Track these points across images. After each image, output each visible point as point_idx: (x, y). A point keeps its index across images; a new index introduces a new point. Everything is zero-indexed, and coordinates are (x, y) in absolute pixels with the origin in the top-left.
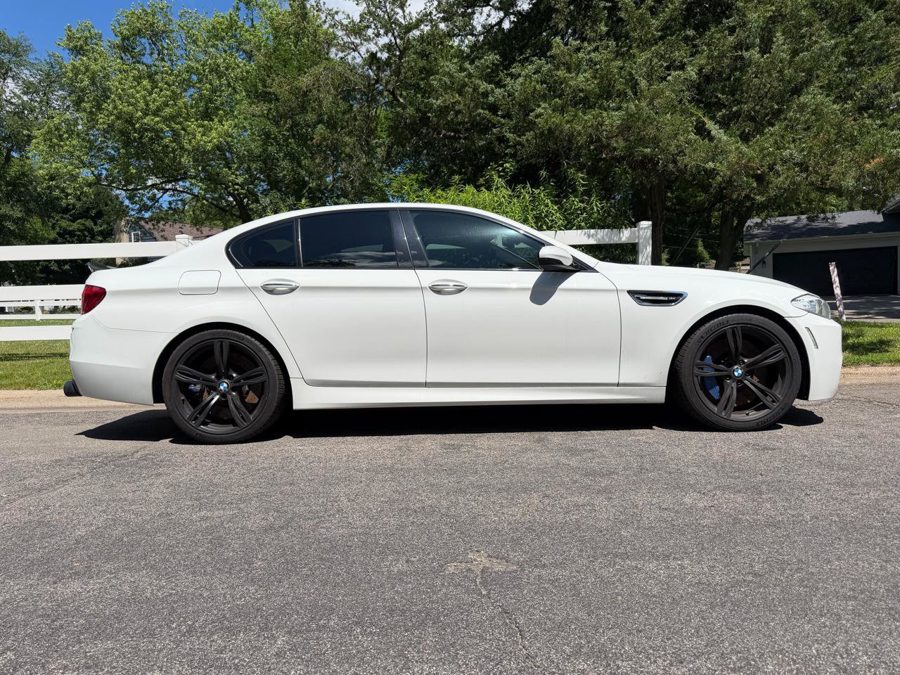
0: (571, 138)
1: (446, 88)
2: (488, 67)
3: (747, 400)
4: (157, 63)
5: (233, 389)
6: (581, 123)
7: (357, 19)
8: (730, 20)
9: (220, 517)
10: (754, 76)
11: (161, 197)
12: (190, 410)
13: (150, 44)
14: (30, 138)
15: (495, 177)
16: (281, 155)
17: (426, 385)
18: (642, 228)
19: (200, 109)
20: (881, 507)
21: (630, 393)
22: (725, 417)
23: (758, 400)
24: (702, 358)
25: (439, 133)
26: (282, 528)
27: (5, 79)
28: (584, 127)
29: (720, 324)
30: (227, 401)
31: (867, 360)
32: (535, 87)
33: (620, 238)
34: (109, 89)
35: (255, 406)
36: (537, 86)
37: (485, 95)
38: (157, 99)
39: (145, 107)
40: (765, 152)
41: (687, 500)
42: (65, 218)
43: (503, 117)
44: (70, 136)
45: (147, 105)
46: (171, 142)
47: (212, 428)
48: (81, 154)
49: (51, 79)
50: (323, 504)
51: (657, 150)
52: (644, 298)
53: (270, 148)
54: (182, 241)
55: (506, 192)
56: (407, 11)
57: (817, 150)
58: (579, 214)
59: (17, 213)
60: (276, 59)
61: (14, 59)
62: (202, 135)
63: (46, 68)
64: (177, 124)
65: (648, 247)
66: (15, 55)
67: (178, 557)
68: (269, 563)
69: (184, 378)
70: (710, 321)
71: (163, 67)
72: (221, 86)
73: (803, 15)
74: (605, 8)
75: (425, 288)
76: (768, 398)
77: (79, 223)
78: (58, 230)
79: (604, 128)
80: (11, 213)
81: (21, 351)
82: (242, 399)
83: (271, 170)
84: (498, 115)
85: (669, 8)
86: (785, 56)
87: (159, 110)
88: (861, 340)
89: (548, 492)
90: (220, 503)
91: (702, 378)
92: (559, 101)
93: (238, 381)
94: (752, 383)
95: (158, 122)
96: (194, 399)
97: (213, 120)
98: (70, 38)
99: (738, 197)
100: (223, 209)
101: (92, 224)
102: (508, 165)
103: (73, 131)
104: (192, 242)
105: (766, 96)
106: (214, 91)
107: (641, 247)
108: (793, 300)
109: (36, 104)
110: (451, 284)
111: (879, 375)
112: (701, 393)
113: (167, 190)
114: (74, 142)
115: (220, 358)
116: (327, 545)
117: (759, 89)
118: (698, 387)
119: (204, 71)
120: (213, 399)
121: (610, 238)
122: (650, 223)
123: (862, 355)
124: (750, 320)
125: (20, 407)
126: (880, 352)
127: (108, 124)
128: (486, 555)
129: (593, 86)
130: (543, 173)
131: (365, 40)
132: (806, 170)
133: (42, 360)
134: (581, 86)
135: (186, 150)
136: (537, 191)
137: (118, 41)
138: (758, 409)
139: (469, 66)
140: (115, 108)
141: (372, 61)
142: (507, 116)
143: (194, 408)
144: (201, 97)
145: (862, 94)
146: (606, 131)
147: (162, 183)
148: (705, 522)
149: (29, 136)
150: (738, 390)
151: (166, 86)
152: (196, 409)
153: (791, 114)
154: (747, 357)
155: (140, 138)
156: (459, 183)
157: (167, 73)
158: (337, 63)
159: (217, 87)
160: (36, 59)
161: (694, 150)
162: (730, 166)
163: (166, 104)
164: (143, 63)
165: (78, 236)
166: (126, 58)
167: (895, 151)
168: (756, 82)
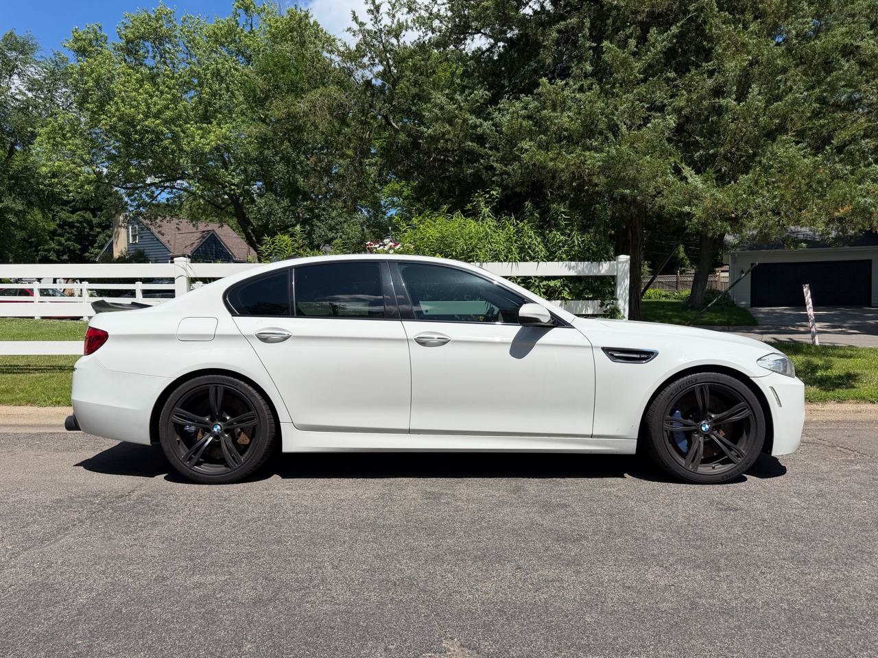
0: (554, 174)
1: (437, 119)
2: (477, 101)
3: (713, 454)
4: (159, 65)
5: (226, 431)
6: (564, 161)
7: (353, 48)
8: (710, 64)
9: (212, 584)
10: (730, 120)
11: (160, 194)
12: (185, 450)
13: (152, 47)
14: (34, 135)
15: (482, 204)
16: (278, 158)
17: (409, 431)
18: (621, 262)
19: (200, 112)
20: (829, 593)
21: (603, 444)
22: (692, 470)
23: (722, 454)
24: (672, 413)
25: (430, 157)
26: (270, 600)
27: (11, 76)
28: (567, 165)
29: (689, 382)
30: (220, 443)
31: (834, 397)
32: (521, 124)
33: (599, 271)
34: (113, 92)
35: (247, 447)
36: (524, 123)
37: (475, 127)
38: (158, 102)
39: (146, 110)
40: (739, 198)
41: (650, 577)
42: (64, 210)
43: (491, 149)
44: (73, 135)
45: (148, 108)
46: (170, 143)
47: (206, 469)
48: (83, 153)
49: (56, 76)
50: (309, 571)
51: (636, 191)
52: (617, 355)
53: (266, 152)
54: (180, 264)
55: (491, 222)
56: (401, 41)
57: (788, 197)
58: (560, 247)
59: (19, 206)
61: (21, 56)
62: (201, 138)
63: (52, 66)
64: (177, 127)
65: (626, 280)
66: (21, 53)
67: (173, 635)
68: (258, 647)
69: (180, 421)
70: (680, 378)
71: (165, 70)
72: (220, 90)
73: (779, 64)
74: (591, 48)
75: (411, 340)
76: (733, 452)
77: (78, 215)
78: (58, 220)
79: (586, 166)
80: (14, 205)
81: (22, 363)
82: (234, 439)
84: (485, 147)
85: (651, 52)
86: (760, 104)
87: (160, 112)
88: (829, 373)
89: (521, 562)
90: (213, 564)
91: (671, 432)
92: (544, 138)
93: (231, 424)
94: (719, 437)
95: (158, 125)
96: (189, 440)
97: (211, 123)
98: (76, 40)
99: (713, 235)
100: (218, 207)
101: (91, 216)
102: (494, 193)
103: (76, 131)
104: (190, 264)
105: (742, 140)
106: (214, 94)
107: (619, 280)
108: (758, 360)
109: (40, 101)
110: (436, 336)
111: (845, 412)
112: (669, 446)
113: (165, 188)
114: (77, 141)
115: (215, 401)
116: (311, 625)
117: (735, 134)
118: (667, 441)
119: (205, 75)
120: (206, 440)
121: (590, 271)
122: (629, 257)
123: (829, 390)
124: (718, 379)
125: (20, 423)
126: (847, 388)
127: (111, 126)
128: (459, 643)
129: (576, 125)
130: (528, 204)
131: (360, 67)
132: (779, 214)
133: (42, 374)
134: (566, 125)
135: (185, 151)
136: (521, 225)
137: (122, 43)
138: (723, 463)
139: (459, 97)
140: (118, 110)
141: (367, 87)
142: (495, 147)
143: (189, 449)
144: (201, 101)
145: (831, 149)
146: (588, 169)
147: (160, 182)
148: (664, 606)
149: (32, 133)
150: (705, 443)
151: (166, 89)
152: (191, 450)
154: (714, 413)
155: (141, 140)
156: (447, 212)
157: (168, 77)
158: (333, 89)
159: (216, 91)
160: (42, 57)
161: (672, 192)
162: (705, 210)
163: (167, 107)
164: (146, 66)
165: (77, 227)
166: (129, 60)
167: (862, 200)
168: (733, 126)
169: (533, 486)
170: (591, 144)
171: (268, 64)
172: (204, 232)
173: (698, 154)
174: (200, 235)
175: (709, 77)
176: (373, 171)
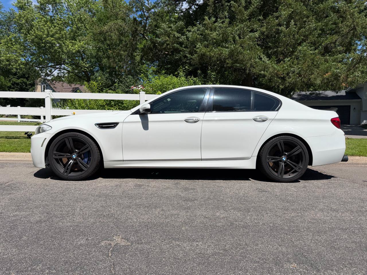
0: (210, 58)
1: (162, 34)
2: (179, 27)
4: (55, 15)
6: (214, 52)
7: (128, 4)
8: (277, 13)
10: (283, 37)
11: (54, 71)
13: (52, 7)
19: (72, 36)
28: (215, 54)
32: (197, 36)
34: (33, 25)
37: (178, 38)
38: (53, 30)
40: (284, 68)
41: (218, 214)
42: (15, 78)
43: (184, 47)
44: (16, 44)
45: (48, 33)
46: (58, 48)
48: (20, 51)
49: (10, 19)
51: (242, 65)
53: (100, 53)
54: (47, 92)
55: (183, 78)
56: (150, 2)
57: (305, 69)
60: (104, 17)
62: (72, 47)
63: (8, 15)
64: (61, 41)
72: (81, 27)
73: (304, 13)
77: (21, 80)
78: (11, 82)
83: (100, 62)
84: (182, 47)
85: (252, 7)
86: (295, 29)
87: (53, 35)
92: (206, 43)
95: (52, 40)
97: (76, 40)
98: (18, 3)
100: (80, 77)
101: (26, 80)
102: (187, 67)
104: (52, 93)
105: (288, 45)
113: (57, 68)
114: (18, 46)
117: (285, 42)
119: (75, 20)
127: (32, 40)
129: (219, 37)
130: (199, 72)
131: (132, 13)
132: (301, 76)
134: (215, 37)
135: (64, 52)
136: (195, 79)
137: (39, 5)
139: (172, 26)
140: (35, 33)
141: (135, 21)
142: (186, 47)
144: (72, 31)
145: (322, 47)
146: (224, 56)
147: (54, 65)
148: (219, 224)
151: (57, 25)
153: (296, 53)
155: (45, 46)
156: (165, 74)
157: (58, 20)
158: (119, 22)
159: (79, 27)
160: (4, 11)
161: (257, 66)
162: (270, 73)
163: (56, 33)
164: (49, 15)
165: (20, 85)
166: (41, 12)
167: (335, 71)
168: (284, 39)
169: (184, 183)
170: (226, 46)
171: (101, 16)
172: (74, 88)
173: (270, 51)
174: (72, 90)
175: (276, 19)
176: (138, 58)
